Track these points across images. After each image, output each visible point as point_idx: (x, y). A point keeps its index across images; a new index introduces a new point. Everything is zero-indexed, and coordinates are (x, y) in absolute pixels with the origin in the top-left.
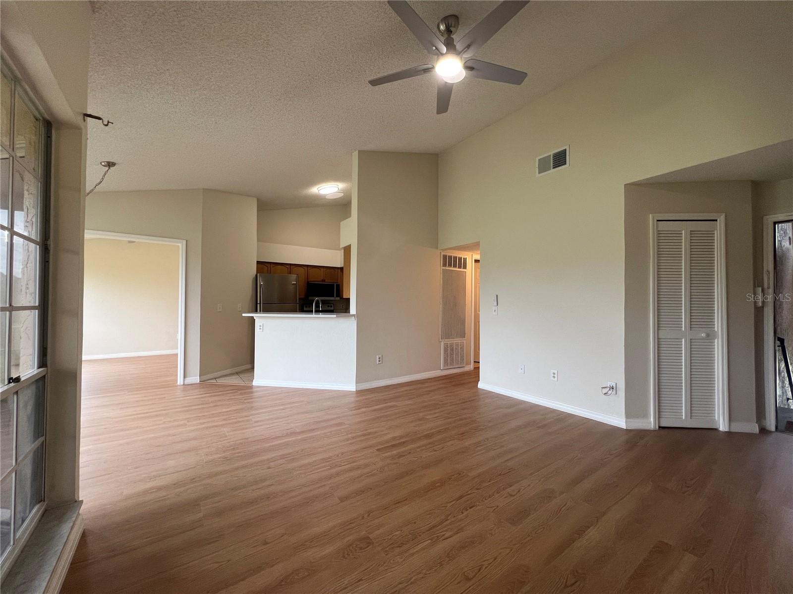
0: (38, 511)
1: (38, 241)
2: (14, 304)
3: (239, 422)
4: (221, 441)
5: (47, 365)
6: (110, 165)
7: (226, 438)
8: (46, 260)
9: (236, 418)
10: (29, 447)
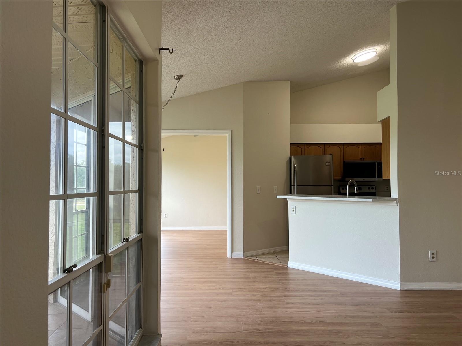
0: (138, 334)
1: (138, 145)
2: (126, 189)
3: (273, 300)
4: (256, 315)
5: (142, 231)
6: (180, 77)
7: (261, 313)
8: (142, 158)
9: (271, 296)
10: (133, 287)
